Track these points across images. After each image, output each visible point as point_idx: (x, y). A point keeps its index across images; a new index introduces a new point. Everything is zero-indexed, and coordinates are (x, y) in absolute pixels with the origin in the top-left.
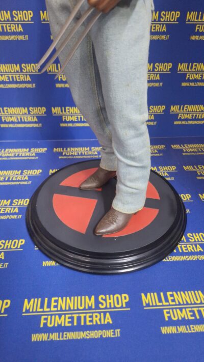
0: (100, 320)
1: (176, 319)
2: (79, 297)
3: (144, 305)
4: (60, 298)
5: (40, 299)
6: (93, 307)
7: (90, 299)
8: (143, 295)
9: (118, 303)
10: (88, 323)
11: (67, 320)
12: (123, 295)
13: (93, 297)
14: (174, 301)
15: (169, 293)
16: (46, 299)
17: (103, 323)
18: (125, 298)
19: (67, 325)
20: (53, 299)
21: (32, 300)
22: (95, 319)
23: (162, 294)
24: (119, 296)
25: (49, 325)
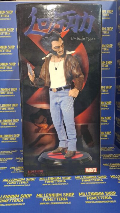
0: (64, 199)
1: (91, 199)
2: (56, 194)
3: (80, 195)
4: (49, 194)
5: (42, 194)
6: (61, 196)
7: (60, 194)
8: (79, 193)
9: (70, 195)
10: (59, 200)
11: (52, 199)
12: (72, 193)
13: (61, 194)
14: (91, 194)
15: (89, 193)
16: (44, 194)
17: (65, 200)
18: (73, 194)
19: (52, 200)
20: (47, 194)
21: (39, 194)
22: (62, 199)
23: (86, 193)
24: (71, 193)
25: (46, 200)
